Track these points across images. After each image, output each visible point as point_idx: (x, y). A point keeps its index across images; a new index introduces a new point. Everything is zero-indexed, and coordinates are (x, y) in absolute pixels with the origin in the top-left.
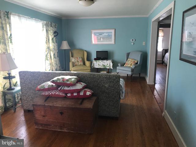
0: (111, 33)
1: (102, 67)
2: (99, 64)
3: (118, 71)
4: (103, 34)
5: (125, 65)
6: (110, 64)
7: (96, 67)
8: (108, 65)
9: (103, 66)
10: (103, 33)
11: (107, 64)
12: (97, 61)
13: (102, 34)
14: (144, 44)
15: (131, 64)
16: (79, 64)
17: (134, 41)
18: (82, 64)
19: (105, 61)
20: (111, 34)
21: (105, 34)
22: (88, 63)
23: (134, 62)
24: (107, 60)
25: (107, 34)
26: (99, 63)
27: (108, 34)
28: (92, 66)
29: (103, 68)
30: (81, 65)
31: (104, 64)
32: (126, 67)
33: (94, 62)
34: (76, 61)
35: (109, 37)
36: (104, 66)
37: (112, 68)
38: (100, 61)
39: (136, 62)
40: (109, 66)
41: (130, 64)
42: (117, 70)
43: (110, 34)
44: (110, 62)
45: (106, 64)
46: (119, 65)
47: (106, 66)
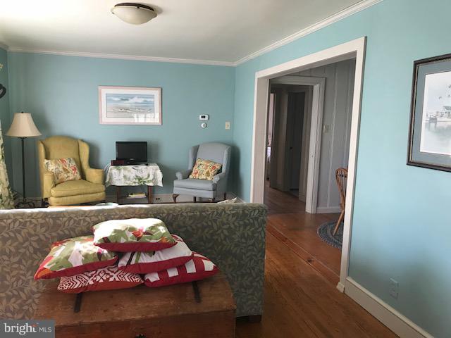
0: (152, 97)
1: (135, 183)
2: (125, 177)
3: (176, 191)
4: (132, 98)
5: (191, 176)
6: (155, 175)
7: (118, 184)
8: (151, 178)
9: (137, 181)
10: (132, 97)
11: (149, 176)
12: (121, 167)
13: (127, 100)
14: (227, 125)
15: (208, 173)
16: (71, 178)
17: (206, 119)
18: (78, 176)
19: (142, 167)
20: (152, 100)
21: (136, 100)
22: (93, 175)
23: (214, 167)
24: (147, 165)
25: (141, 100)
26: (127, 173)
27: (143, 99)
28: (107, 181)
29: (137, 184)
30: (74, 180)
31: (140, 175)
32: (194, 179)
33: (114, 171)
34: (61, 169)
36: (140, 179)
37: (160, 184)
38: (130, 167)
39: (218, 167)
40: (154, 178)
41: (205, 173)
42: (175, 188)
43: (149, 100)
44: (156, 170)
45: (144, 175)
46: (179, 175)
47: (146, 179)
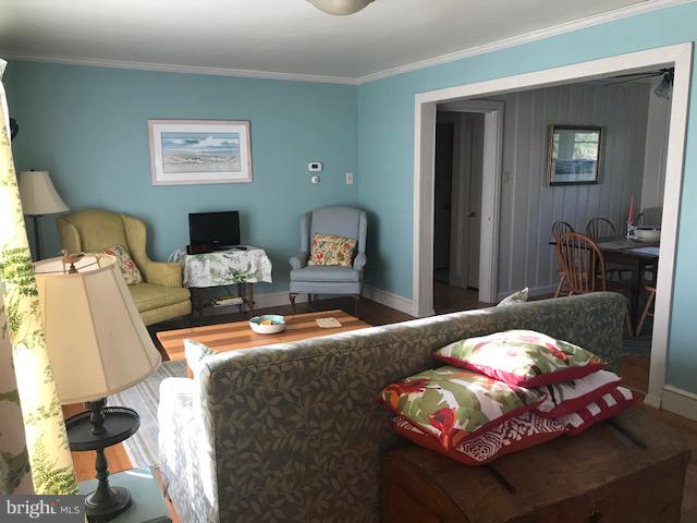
0: (236, 136)
1: (228, 280)
2: (212, 271)
3: (294, 288)
4: (204, 139)
5: (310, 263)
6: (258, 264)
7: (201, 284)
8: (253, 271)
9: (232, 277)
10: (204, 136)
11: (250, 266)
12: (206, 256)
13: (197, 142)
14: (349, 178)
15: (340, 255)
16: (130, 281)
17: (319, 169)
18: (139, 278)
19: (239, 254)
20: (236, 141)
21: (210, 141)
22: (164, 273)
23: (347, 246)
24: (245, 249)
25: (218, 142)
26: (215, 265)
27: (221, 141)
28: (185, 281)
29: (232, 283)
30: (134, 284)
31: (235, 267)
32: (318, 267)
33: (193, 262)
35: (228, 152)
36: (236, 273)
37: (268, 279)
38: (219, 255)
39: (353, 245)
40: (257, 271)
41: (335, 254)
42: (291, 283)
43: (230, 141)
44: (261, 255)
45: (242, 266)
46: (295, 262)
47: (246, 272)
